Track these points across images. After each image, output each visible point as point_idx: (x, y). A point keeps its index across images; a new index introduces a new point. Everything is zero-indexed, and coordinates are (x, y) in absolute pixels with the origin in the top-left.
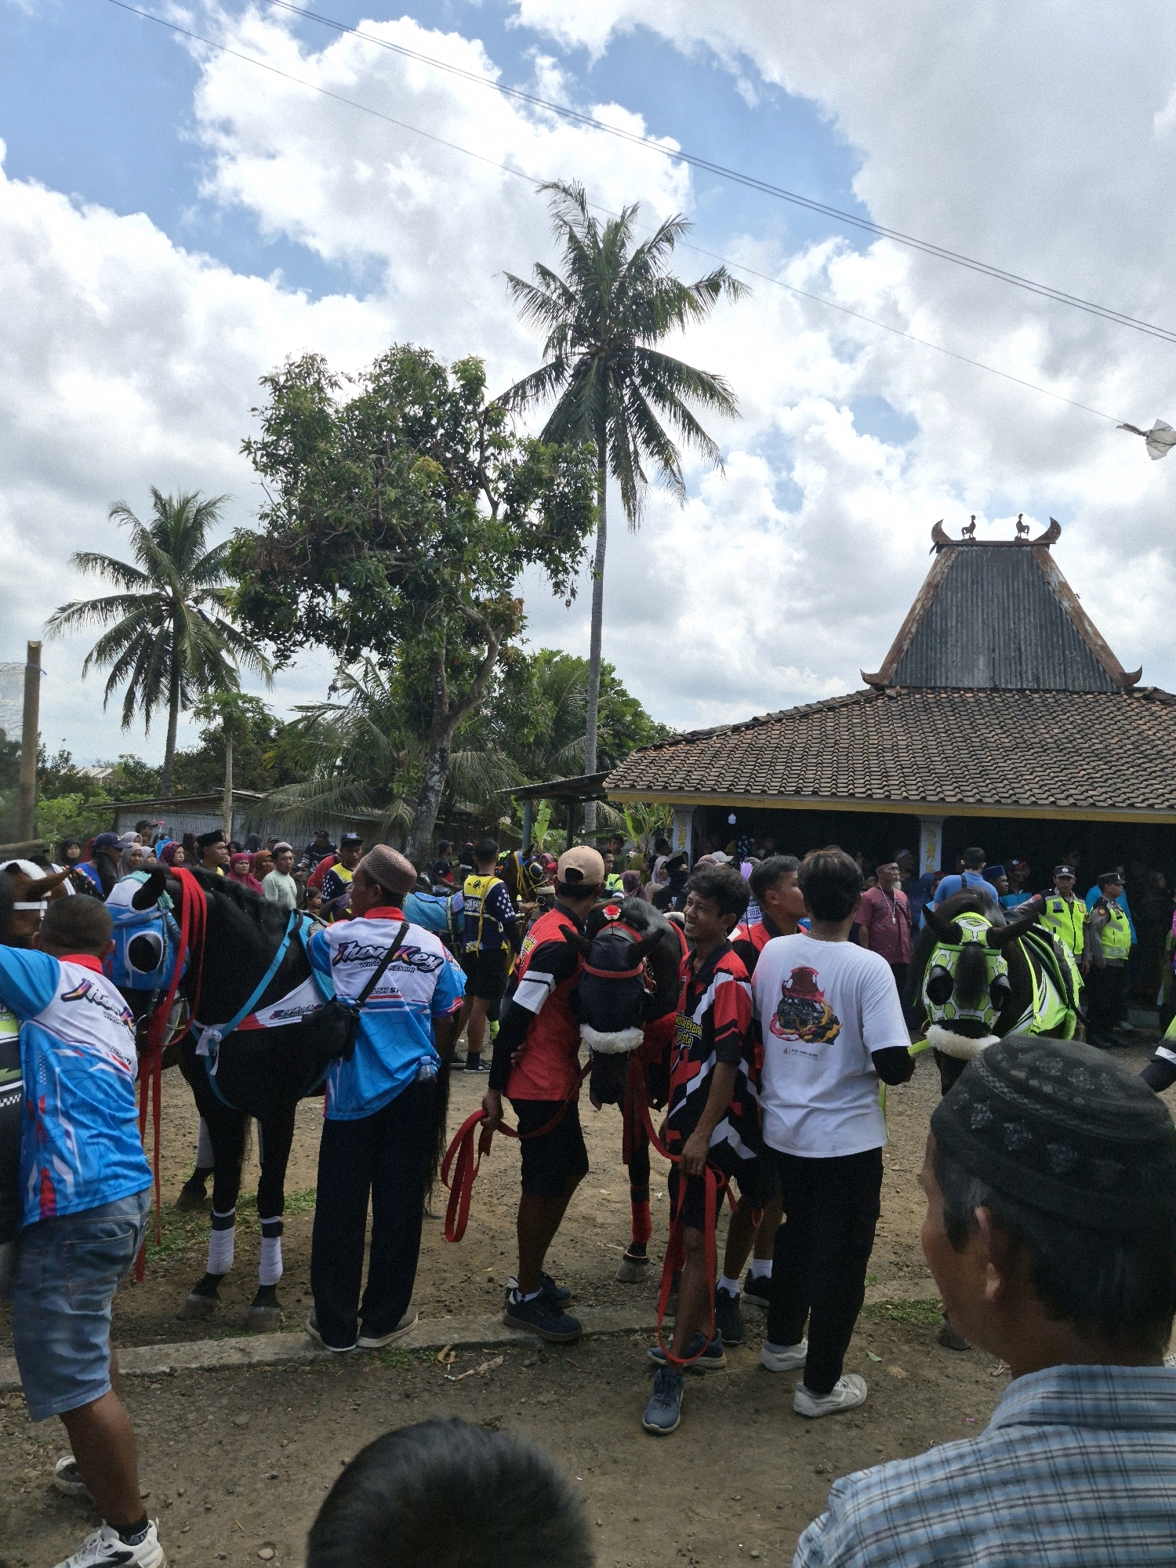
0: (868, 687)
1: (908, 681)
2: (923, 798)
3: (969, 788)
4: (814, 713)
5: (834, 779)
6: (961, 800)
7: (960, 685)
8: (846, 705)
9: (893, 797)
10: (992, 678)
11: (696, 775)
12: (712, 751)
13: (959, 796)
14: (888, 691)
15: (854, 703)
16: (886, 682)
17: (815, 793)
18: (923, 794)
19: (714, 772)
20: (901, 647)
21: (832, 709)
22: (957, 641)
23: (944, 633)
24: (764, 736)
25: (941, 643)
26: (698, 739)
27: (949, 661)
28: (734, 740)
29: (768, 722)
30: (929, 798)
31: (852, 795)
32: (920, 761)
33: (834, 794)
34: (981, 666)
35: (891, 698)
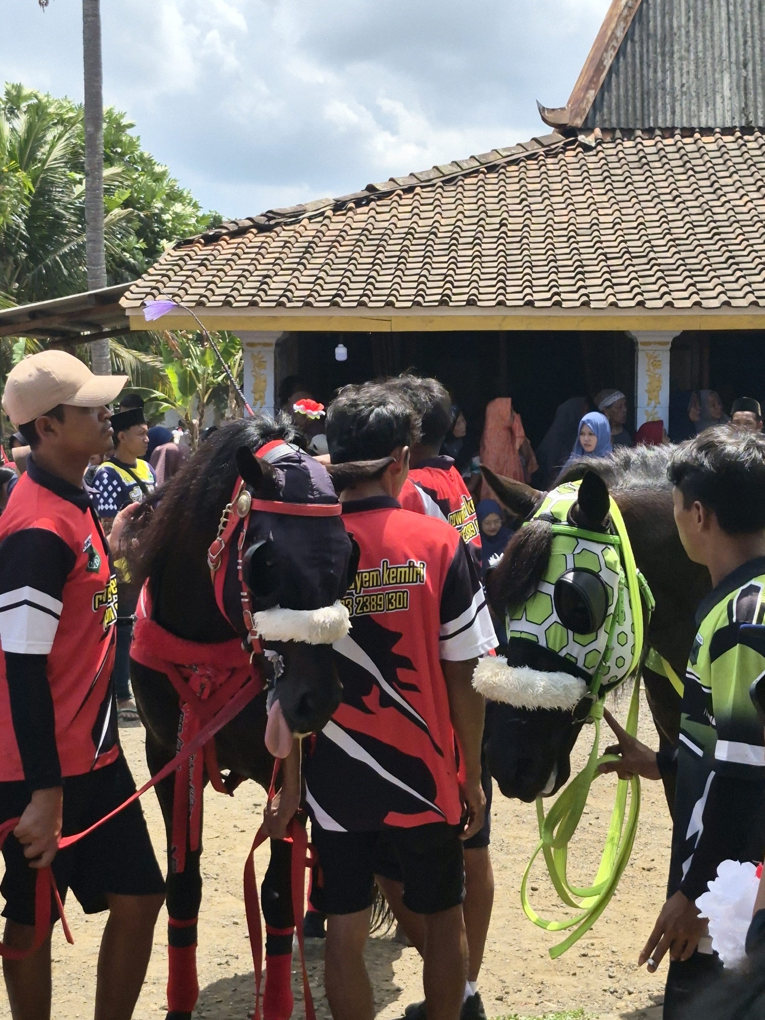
0: (550, 130)
1: (614, 120)
2: (641, 304)
3: (710, 285)
4: (466, 176)
5: (501, 279)
6: (697, 304)
7: (695, 124)
8: (515, 162)
9: (593, 305)
10: (744, 111)
11: (277, 284)
12: (302, 242)
13: (695, 298)
14: (581, 138)
15: (529, 157)
16: (579, 122)
17: (471, 303)
18: (639, 298)
19: (306, 276)
20: (601, 62)
21: (492, 168)
22: (688, 51)
23: (668, 38)
24: (387, 216)
25: (663, 54)
26: (278, 224)
27: (677, 85)
28: (337, 222)
29: (391, 193)
30: (649, 304)
31: (530, 303)
32: (635, 246)
33: (501, 303)
34: (727, 93)
35: (587, 148)
